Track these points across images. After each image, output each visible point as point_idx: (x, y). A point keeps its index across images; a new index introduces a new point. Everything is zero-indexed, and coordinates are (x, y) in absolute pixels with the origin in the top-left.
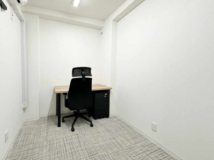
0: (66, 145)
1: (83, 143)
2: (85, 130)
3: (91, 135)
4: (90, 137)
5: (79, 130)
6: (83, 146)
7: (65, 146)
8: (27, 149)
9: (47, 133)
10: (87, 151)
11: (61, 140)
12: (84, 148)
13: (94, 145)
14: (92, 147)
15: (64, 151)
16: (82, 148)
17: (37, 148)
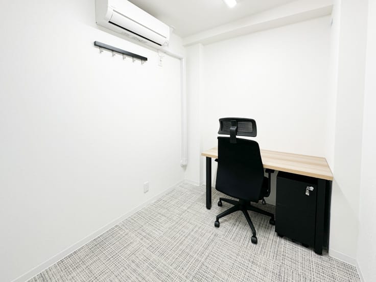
0: (189, 237)
1: (209, 254)
2: (234, 239)
3: (235, 255)
4: (228, 254)
5: (226, 232)
6: (205, 257)
7: (186, 237)
8: (159, 212)
9: (188, 208)
10: (201, 268)
11: (191, 227)
12: (203, 260)
13: (219, 272)
14: (213, 271)
15: (180, 242)
16: (200, 259)
17: (165, 217)
